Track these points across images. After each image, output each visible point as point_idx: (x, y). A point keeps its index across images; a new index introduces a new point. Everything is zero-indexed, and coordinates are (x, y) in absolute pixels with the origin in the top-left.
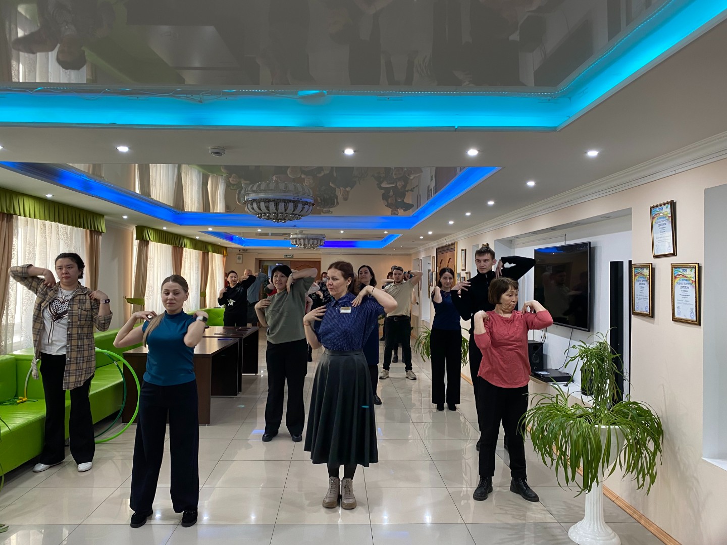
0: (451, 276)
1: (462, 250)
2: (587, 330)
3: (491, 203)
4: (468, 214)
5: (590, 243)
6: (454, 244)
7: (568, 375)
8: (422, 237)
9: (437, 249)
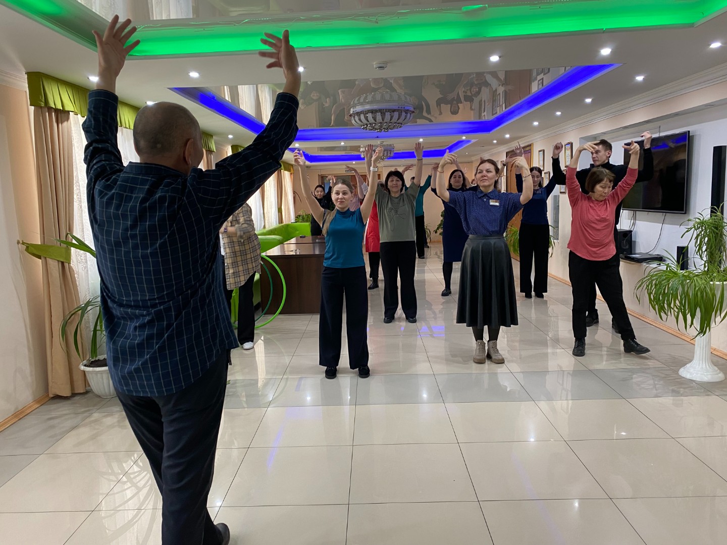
0: (539, 174)
1: (540, 151)
2: (684, 212)
3: (588, 100)
4: (559, 113)
5: (689, 131)
6: (530, 145)
7: (659, 256)
8: (495, 142)
9: (507, 153)
